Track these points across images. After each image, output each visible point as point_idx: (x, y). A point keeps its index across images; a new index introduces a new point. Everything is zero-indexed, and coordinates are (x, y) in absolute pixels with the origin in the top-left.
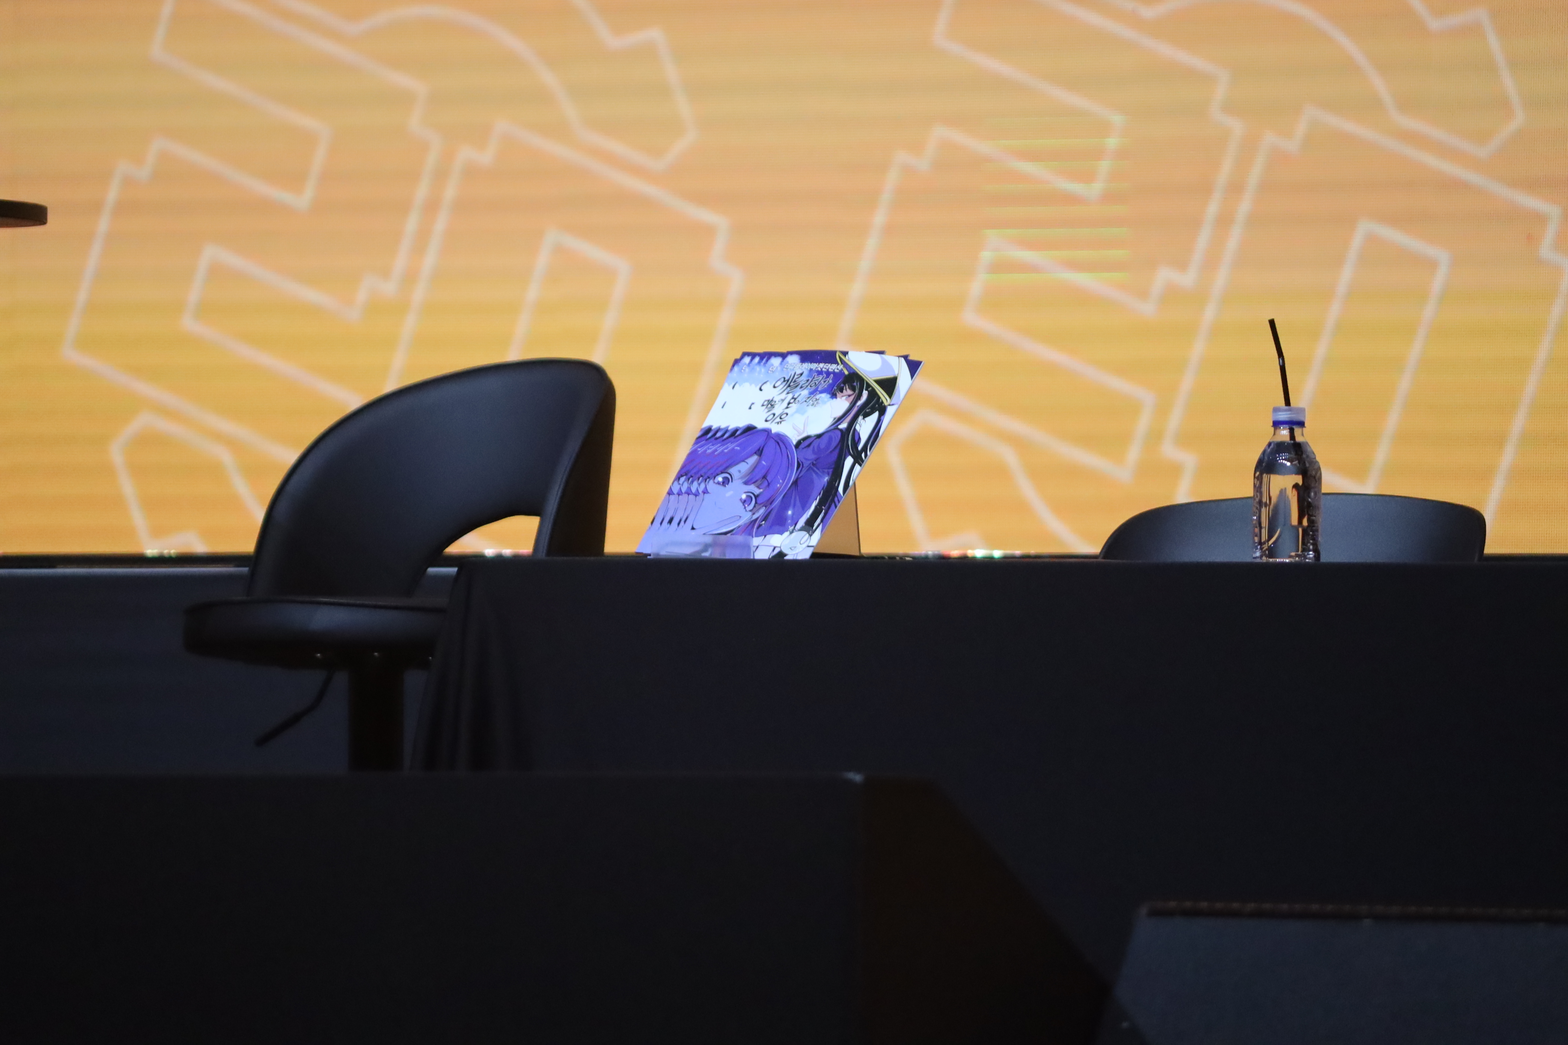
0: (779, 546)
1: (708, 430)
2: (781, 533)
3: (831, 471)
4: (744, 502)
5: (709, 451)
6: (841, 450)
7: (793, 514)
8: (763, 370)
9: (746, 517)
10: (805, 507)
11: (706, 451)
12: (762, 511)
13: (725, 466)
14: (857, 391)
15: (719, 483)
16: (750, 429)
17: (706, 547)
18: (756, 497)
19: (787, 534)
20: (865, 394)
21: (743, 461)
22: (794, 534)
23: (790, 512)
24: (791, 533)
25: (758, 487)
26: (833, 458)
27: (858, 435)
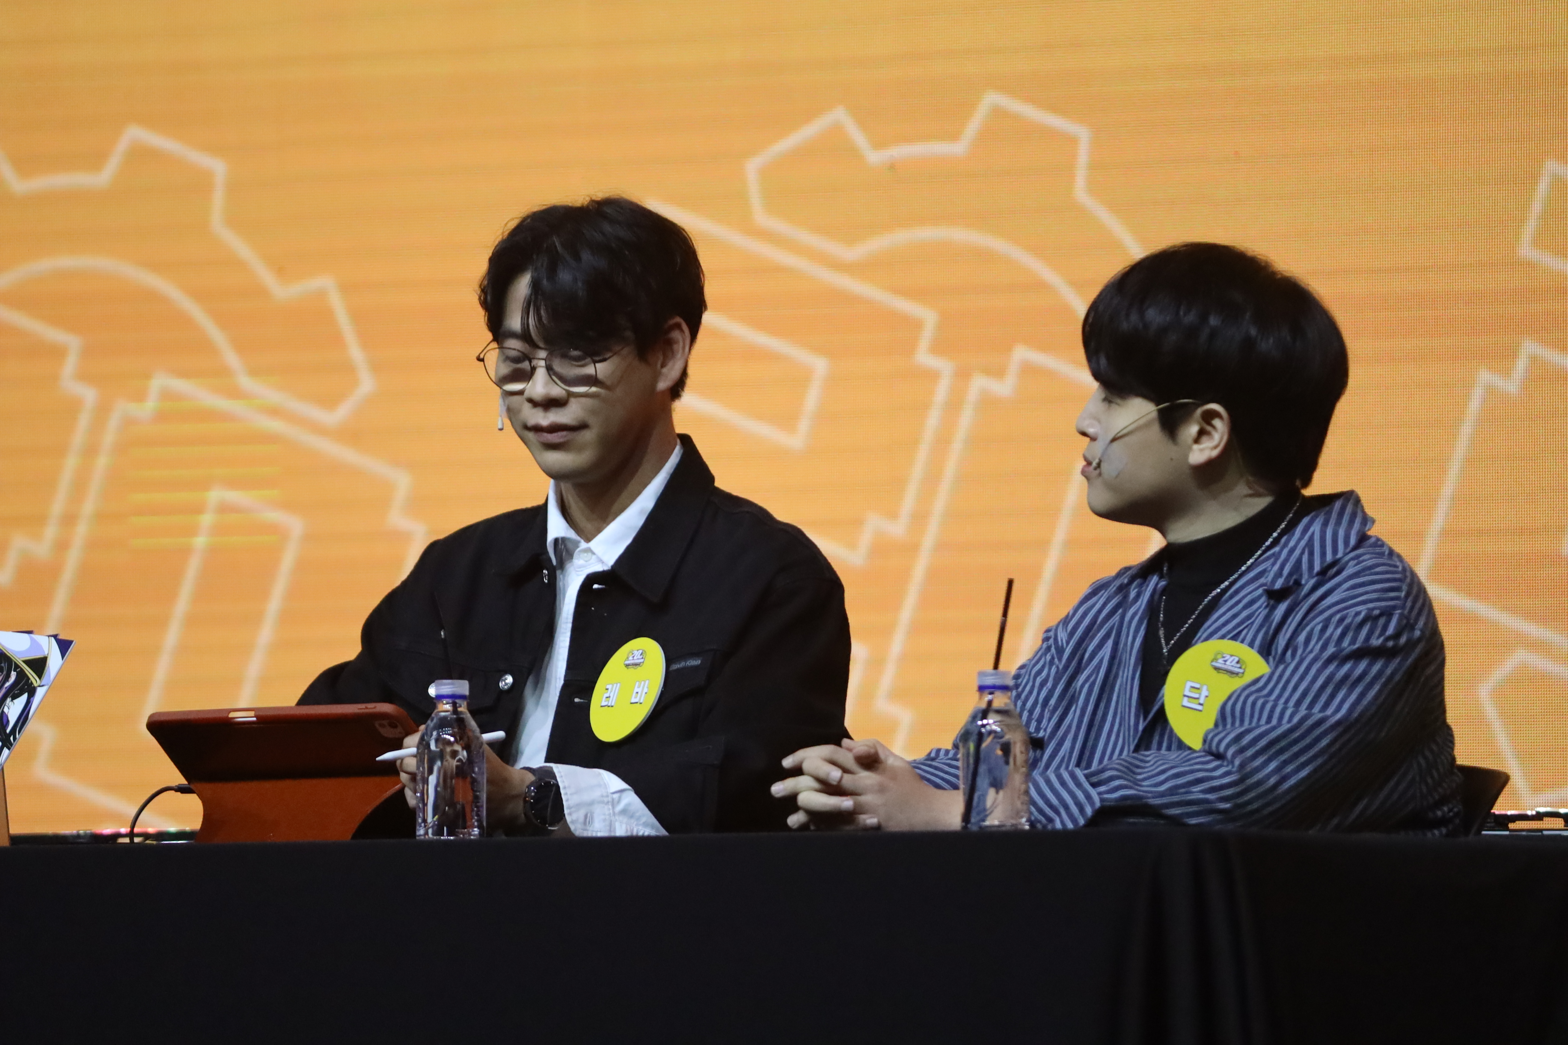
27: (7, 718)
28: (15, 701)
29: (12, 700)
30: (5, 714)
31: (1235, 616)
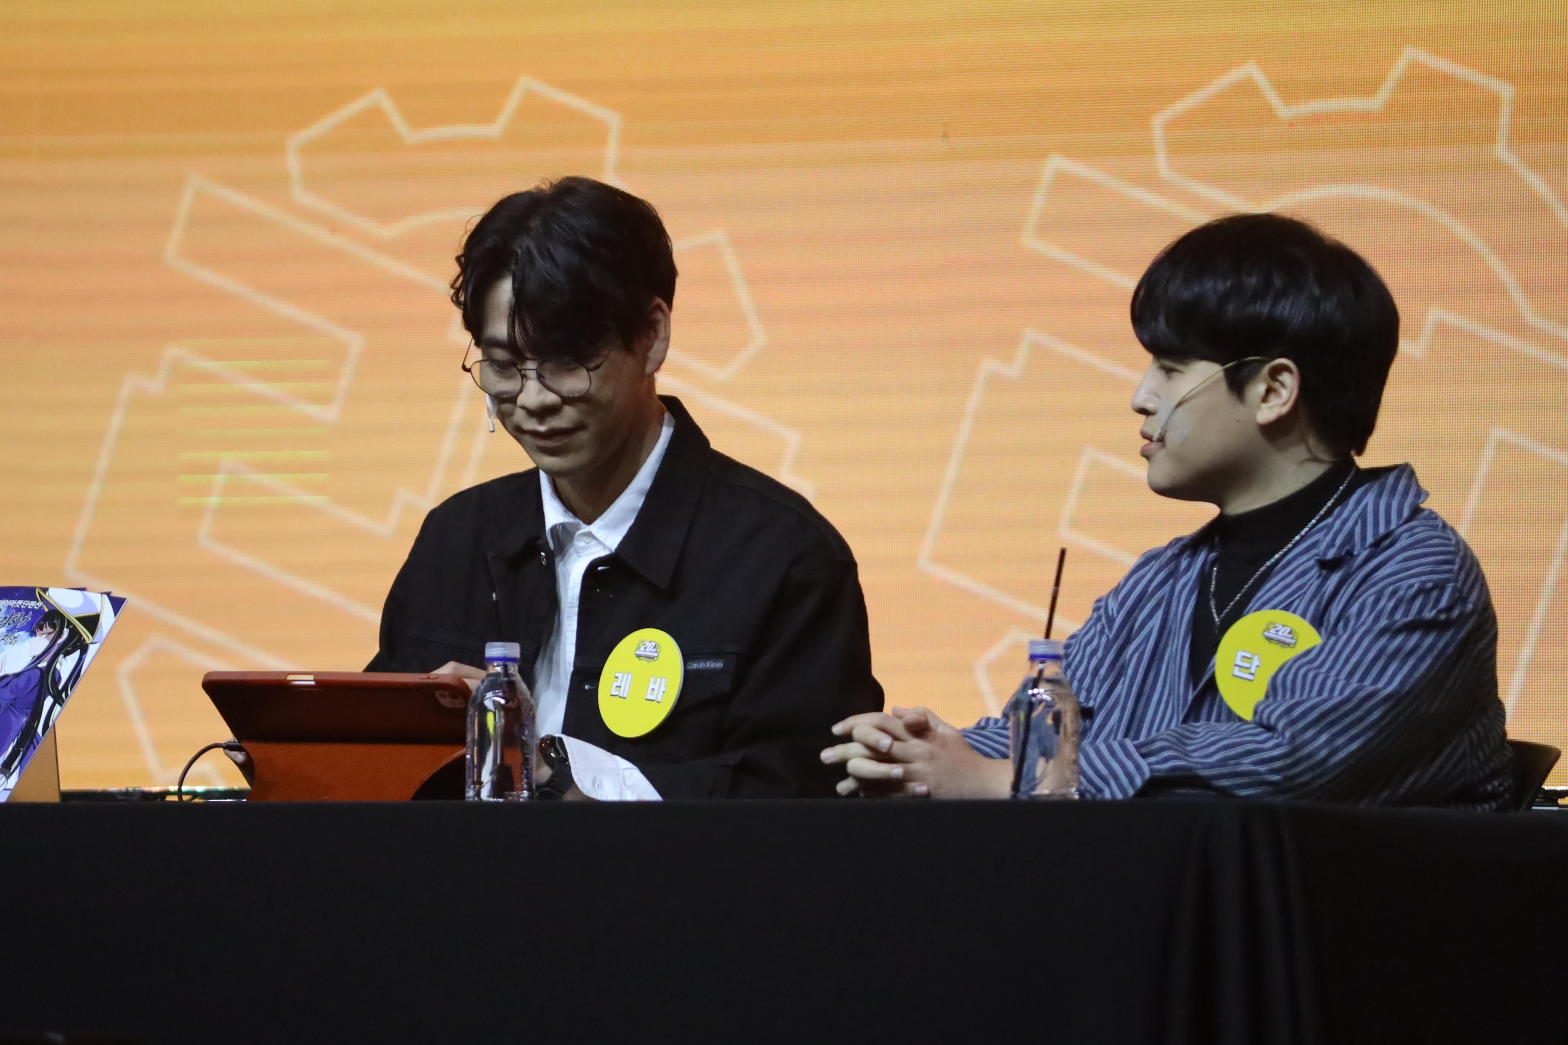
6: (40, 690)
26: (32, 697)
27: (59, 673)
28: (68, 658)
29: (64, 657)
30: (55, 668)
31: (1287, 587)
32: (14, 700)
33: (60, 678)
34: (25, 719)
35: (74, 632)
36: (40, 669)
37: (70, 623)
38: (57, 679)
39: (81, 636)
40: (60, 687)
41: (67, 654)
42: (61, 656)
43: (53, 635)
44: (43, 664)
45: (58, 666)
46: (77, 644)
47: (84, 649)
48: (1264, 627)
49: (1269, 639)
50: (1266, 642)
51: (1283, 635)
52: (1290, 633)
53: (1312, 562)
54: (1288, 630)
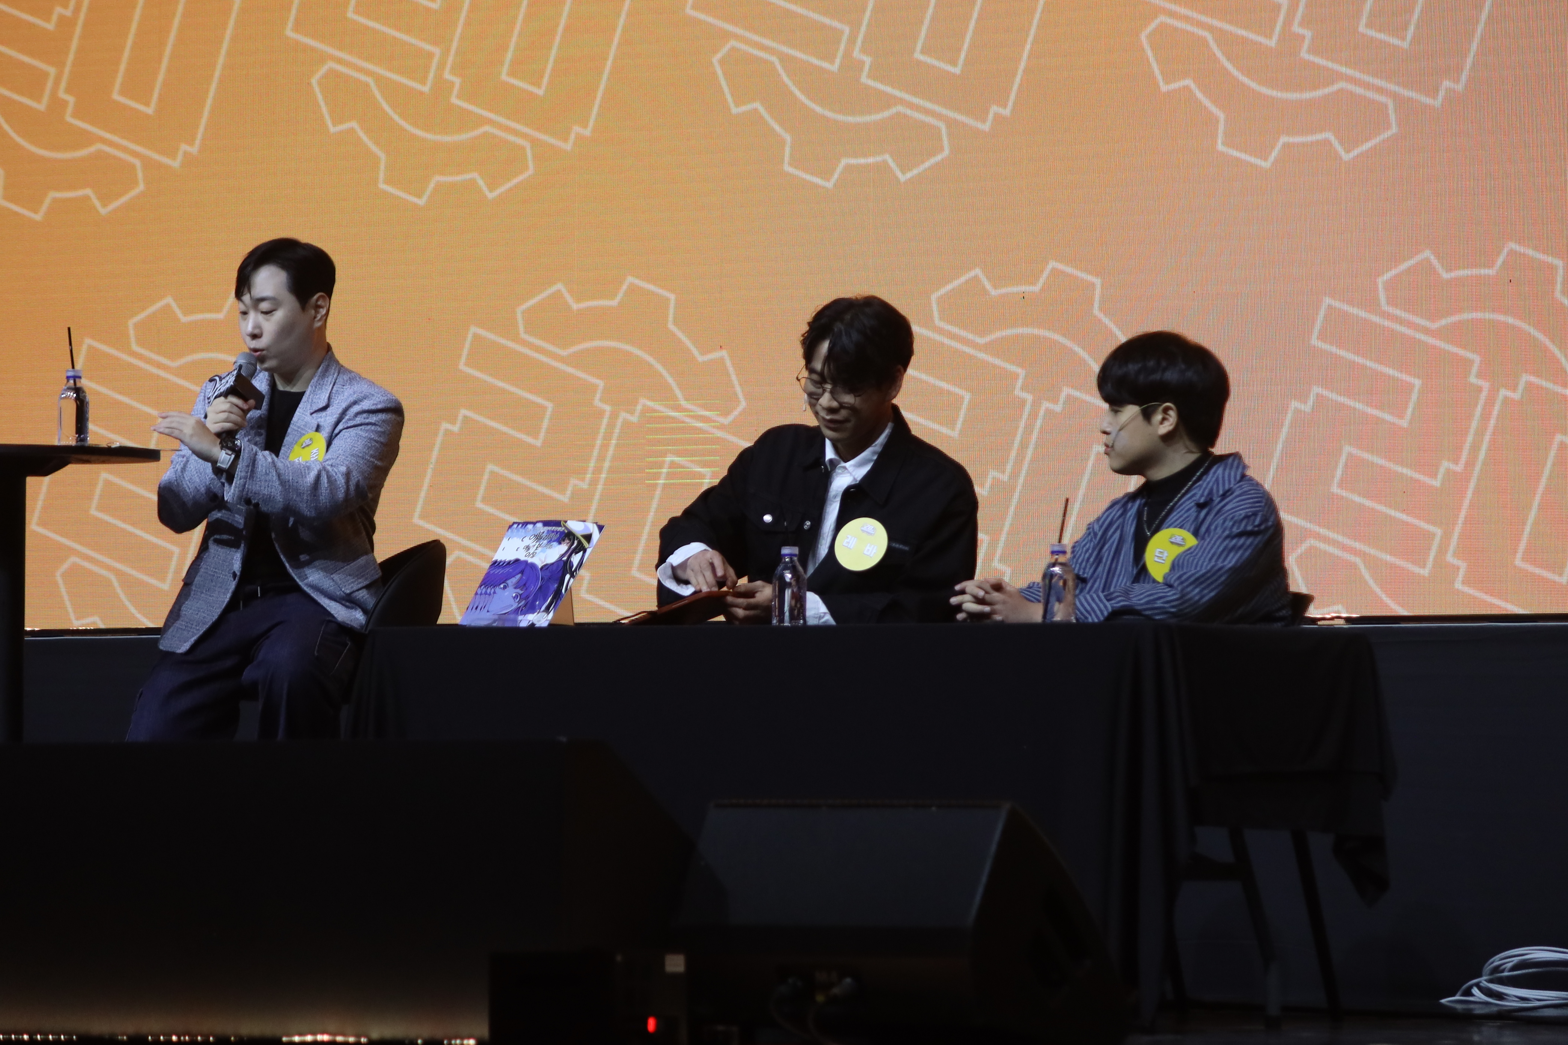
0: (532, 619)
1: (496, 562)
2: (534, 613)
3: (558, 581)
4: (514, 598)
5: (496, 572)
6: (563, 572)
7: (539, 603)
8: (523, 531)
9: (515, 606)
10: (545, 601)
11: (494, 572)
12: (523, 602)
13: (504, 580)
14: (572, 541)
15: (501, 588)
16: (517, 561)
17: (495, 621)
18: (521, 595)
19: (536, 613)
20: (576, 542)
21: (514, 577)
22: (539, 614)
23: (537, 603)
24: (538, 613)
25: (522, 590)
26: (560, 574)
27: (572, 563)
28: (577, 555)
30: (570, 561)
31: (1181, 517)
32: (551, 576)
33: (573, 566)
34: (556, 586)
35: (580, 542)
36: (563, 561)
37: (577, 538)
38: (571, 565)
39: (583, 544)
40: (573, 570)
41: (576, 553)
42: (574, 554)
43: (569, 544)
44: (565, 558)
45: (572, 559)
46: (581, 548)
47: (585, 551)
48: (1169, 537)
49: (1172, 543)
50: (1170, 543)
51: (1179, 540)
52: (1183, 539)
53: (1193, 504)
54: (1181, 538)
